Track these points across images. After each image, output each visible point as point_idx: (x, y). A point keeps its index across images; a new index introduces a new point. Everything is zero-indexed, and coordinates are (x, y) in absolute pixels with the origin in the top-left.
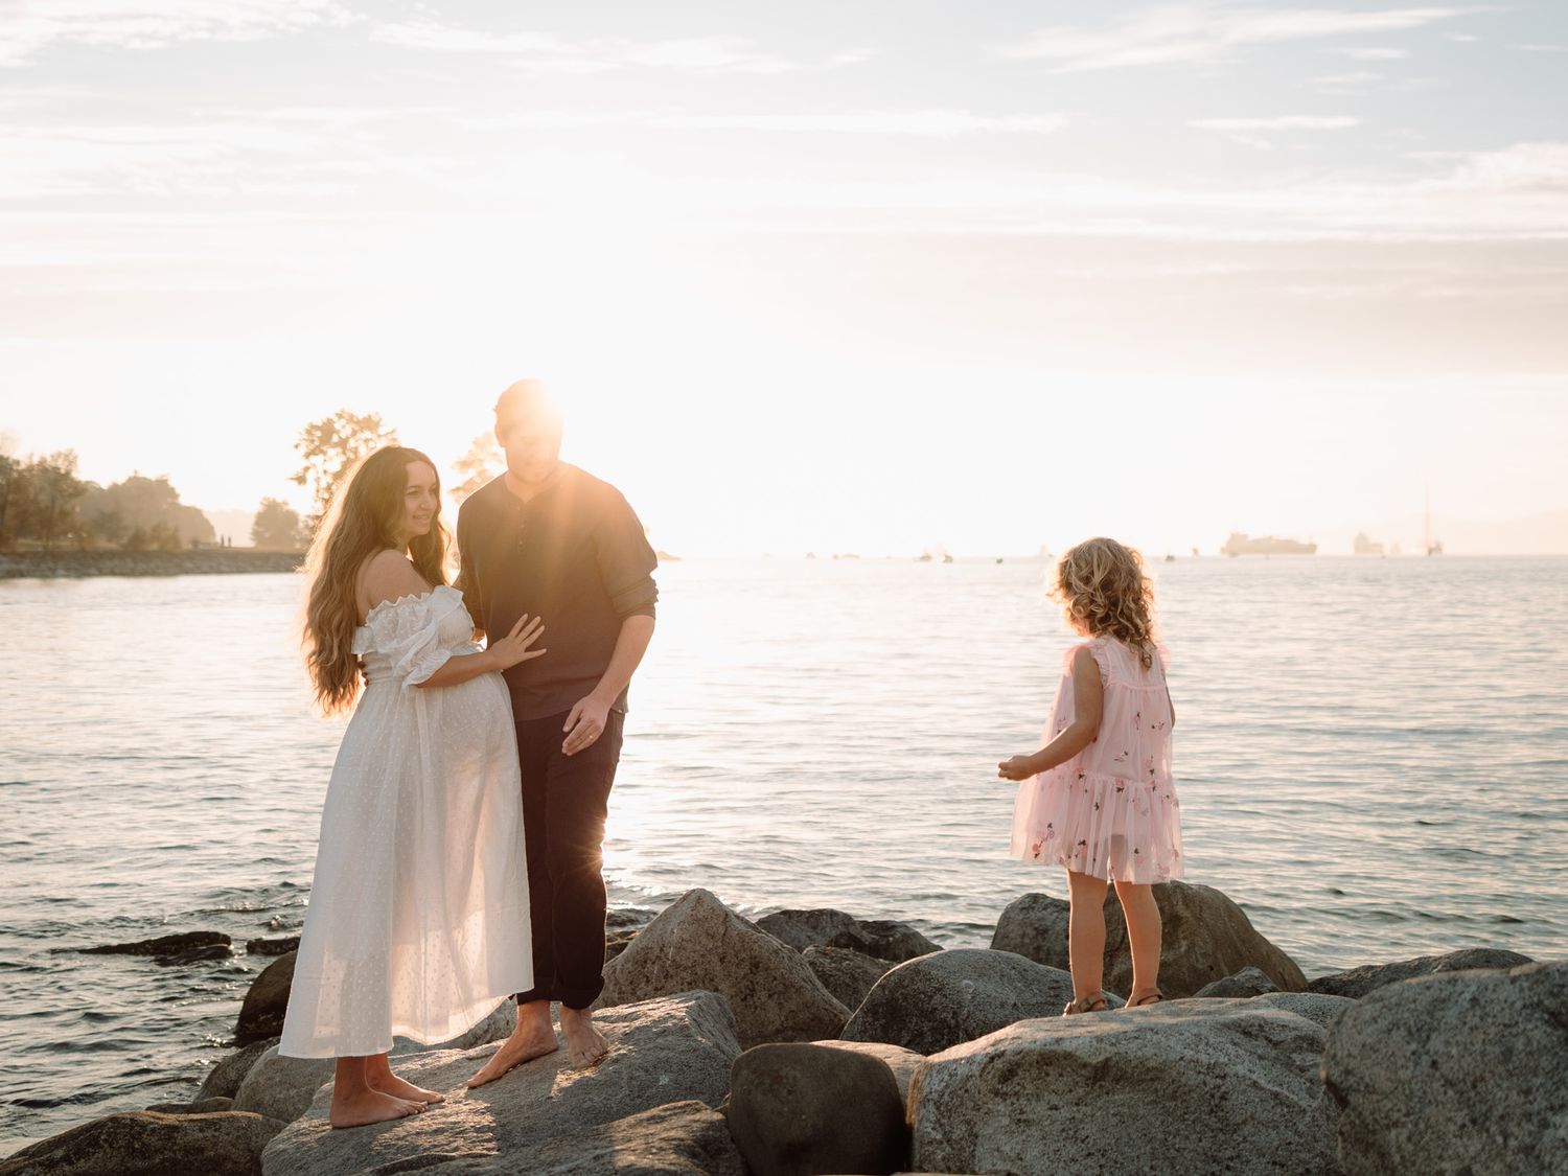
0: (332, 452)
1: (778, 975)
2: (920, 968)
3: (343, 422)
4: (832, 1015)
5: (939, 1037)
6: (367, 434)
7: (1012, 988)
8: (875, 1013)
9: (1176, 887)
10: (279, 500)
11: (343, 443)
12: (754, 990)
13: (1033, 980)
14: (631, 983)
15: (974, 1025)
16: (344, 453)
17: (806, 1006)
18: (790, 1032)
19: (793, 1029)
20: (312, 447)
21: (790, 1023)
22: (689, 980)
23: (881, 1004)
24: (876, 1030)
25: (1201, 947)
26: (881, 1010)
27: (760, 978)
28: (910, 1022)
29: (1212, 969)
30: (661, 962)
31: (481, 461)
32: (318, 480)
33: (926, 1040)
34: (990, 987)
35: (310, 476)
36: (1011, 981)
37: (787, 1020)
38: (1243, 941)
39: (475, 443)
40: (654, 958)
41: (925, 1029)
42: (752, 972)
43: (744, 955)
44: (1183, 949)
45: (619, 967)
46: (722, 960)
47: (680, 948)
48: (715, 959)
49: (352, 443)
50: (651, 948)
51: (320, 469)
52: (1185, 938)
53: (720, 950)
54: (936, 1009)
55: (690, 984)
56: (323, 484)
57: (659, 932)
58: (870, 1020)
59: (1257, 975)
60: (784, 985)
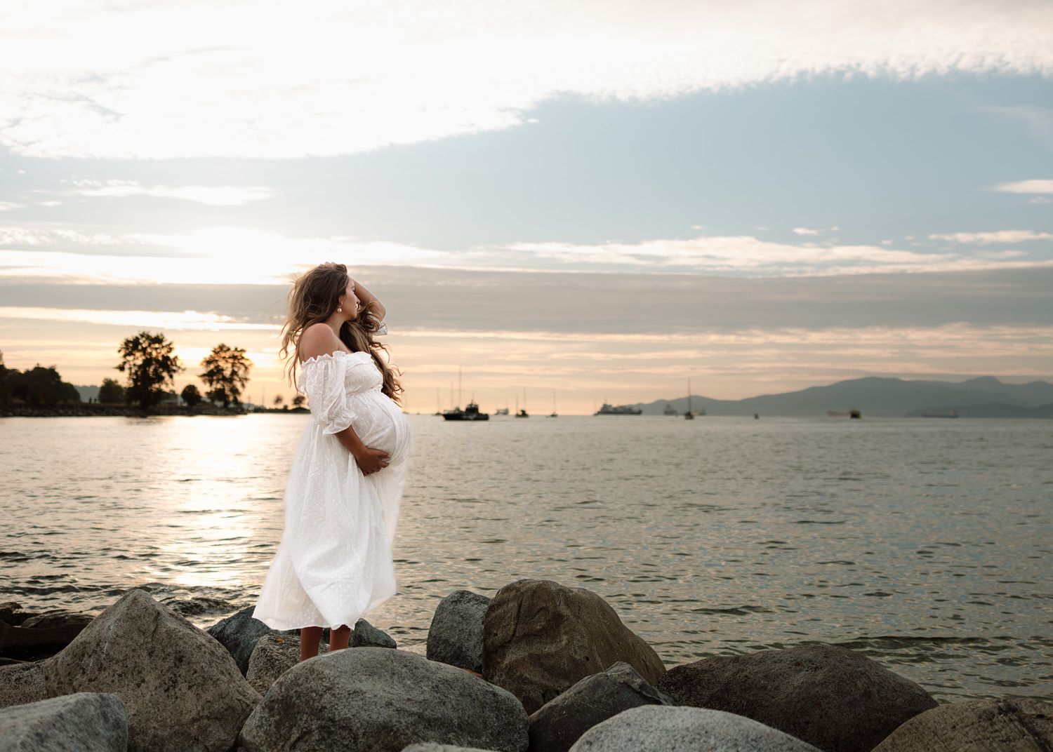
0: (138, 354)
1: (198, 668)
2: (315, 667)
3: (144, 339)
4: (244, 705)
5: (326, 735)
6: (157, 346)
7: (401, 686)
8: (271, 709)
9: (560, 590)
10: (113, 379)
11: (144, 350)
12: (176, 682)
13: (423, 677)
14: (69, 674)
15: (359, 725)
16: (144, 355)
17: (221, 697)
18: (205, 721)
19: (208, 718)
20: (127, 352)
21: (206, 713)
22: (119, 672)
23: (277, 701)
24: (270, 725)
25: (579, 641)
26: (276, 707)
27: (183, 671)
28: (301, 719)
29: (588, 659)
30: (96, 656)
31: (217, 361)
32: (130, 369)
33: (313, 738)
34: (379, 686)
35: (127, 366)
36: (402, 678)
37: (203, 710)
38: (614, 635)
39: (214, 351)
40: (90, 652)
41: (314, 727)
42: (176, 665)
43: (170, 650)
44: (564, 643)
45: (60, 660)
46: (150, 654)
47: (114, 643)
48: (145, 654)
49: (149, 350)
50: (89, 643)
51: (132, 363)
52: (566, 633)
53: (150, 646)
54: (325, 707)
55: (120, 676)
56: (133, 371)
57: (97, 629)
58: (266, 715)
59: (628, 671)
60: (203, 677)
